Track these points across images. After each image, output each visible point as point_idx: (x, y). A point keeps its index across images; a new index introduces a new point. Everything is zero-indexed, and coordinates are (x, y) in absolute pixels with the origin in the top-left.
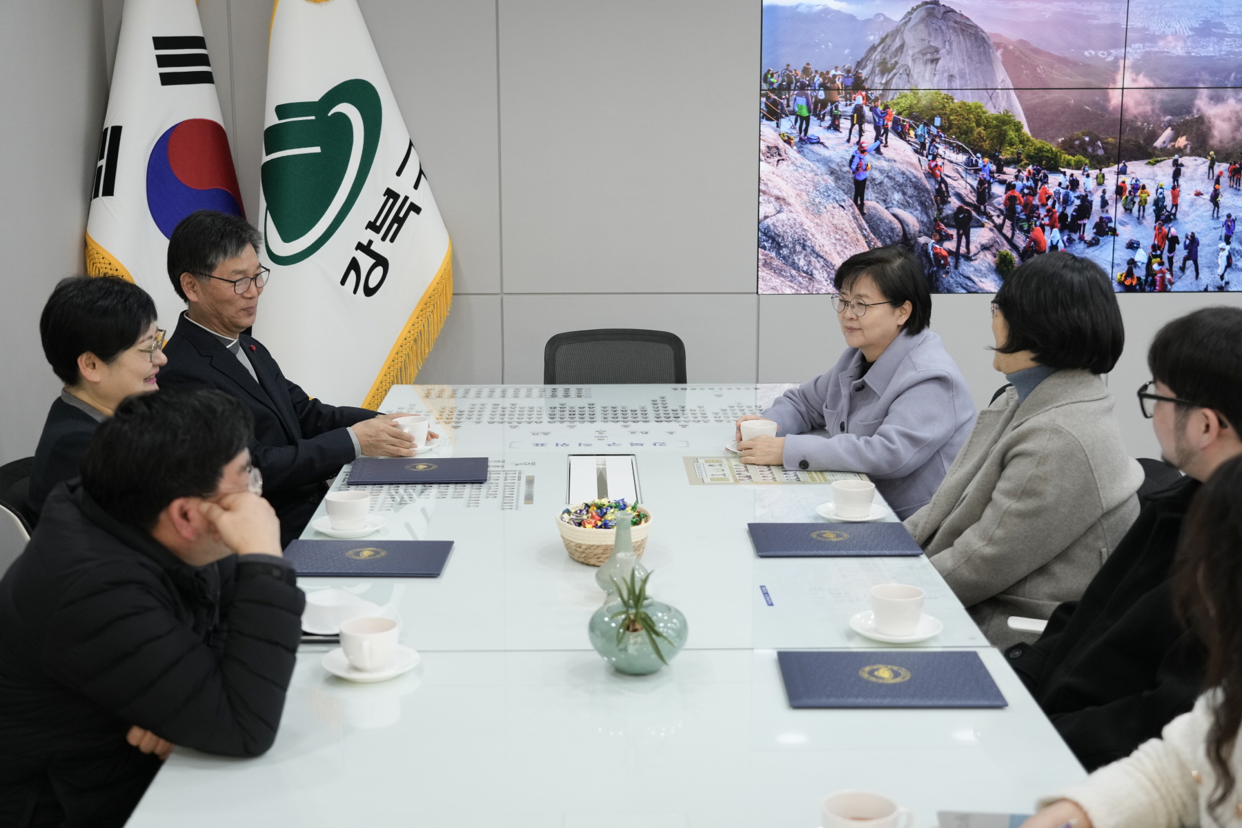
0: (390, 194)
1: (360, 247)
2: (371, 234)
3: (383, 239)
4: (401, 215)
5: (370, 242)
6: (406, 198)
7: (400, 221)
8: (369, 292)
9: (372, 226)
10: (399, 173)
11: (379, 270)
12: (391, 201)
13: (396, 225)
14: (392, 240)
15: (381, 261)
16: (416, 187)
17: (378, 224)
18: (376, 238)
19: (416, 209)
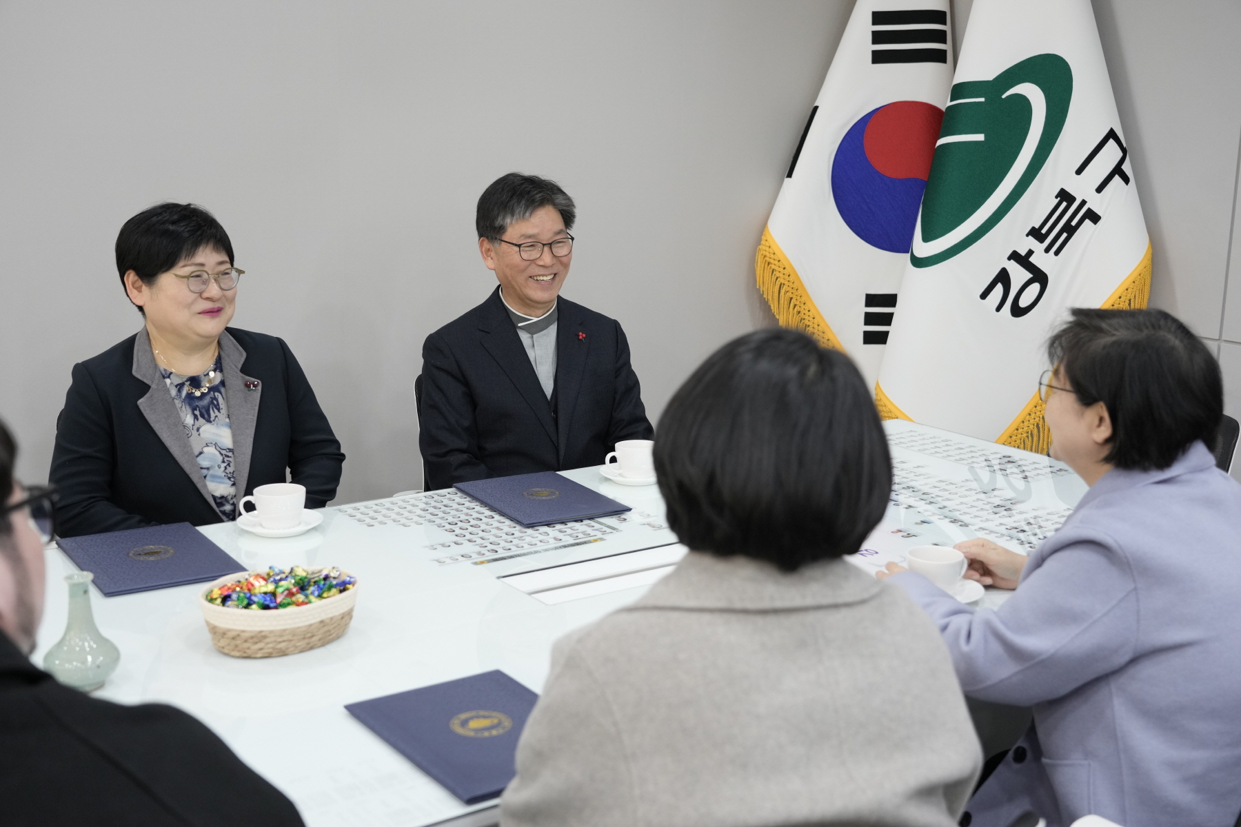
0: (1064, 196)
1: (1015, 256)
2: (1032, 243)
3: (1047, 250)
4: (1074, 223)
5: (1030, 253)
6: (1084, 203)
7: (1070, 230)
8: (1018, 311)
9: (1036, 233)
10: (1079, 172)
11: (1035, 287)
12: (1064, 204)
13: (1065, 235)
14: (1057, 253)
15: (1040, 277)
16: (1100, 189)
17: (1044, 231)
18: (1038, 247)
19: (1094, 217)
